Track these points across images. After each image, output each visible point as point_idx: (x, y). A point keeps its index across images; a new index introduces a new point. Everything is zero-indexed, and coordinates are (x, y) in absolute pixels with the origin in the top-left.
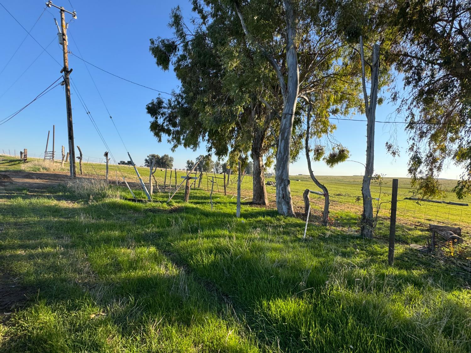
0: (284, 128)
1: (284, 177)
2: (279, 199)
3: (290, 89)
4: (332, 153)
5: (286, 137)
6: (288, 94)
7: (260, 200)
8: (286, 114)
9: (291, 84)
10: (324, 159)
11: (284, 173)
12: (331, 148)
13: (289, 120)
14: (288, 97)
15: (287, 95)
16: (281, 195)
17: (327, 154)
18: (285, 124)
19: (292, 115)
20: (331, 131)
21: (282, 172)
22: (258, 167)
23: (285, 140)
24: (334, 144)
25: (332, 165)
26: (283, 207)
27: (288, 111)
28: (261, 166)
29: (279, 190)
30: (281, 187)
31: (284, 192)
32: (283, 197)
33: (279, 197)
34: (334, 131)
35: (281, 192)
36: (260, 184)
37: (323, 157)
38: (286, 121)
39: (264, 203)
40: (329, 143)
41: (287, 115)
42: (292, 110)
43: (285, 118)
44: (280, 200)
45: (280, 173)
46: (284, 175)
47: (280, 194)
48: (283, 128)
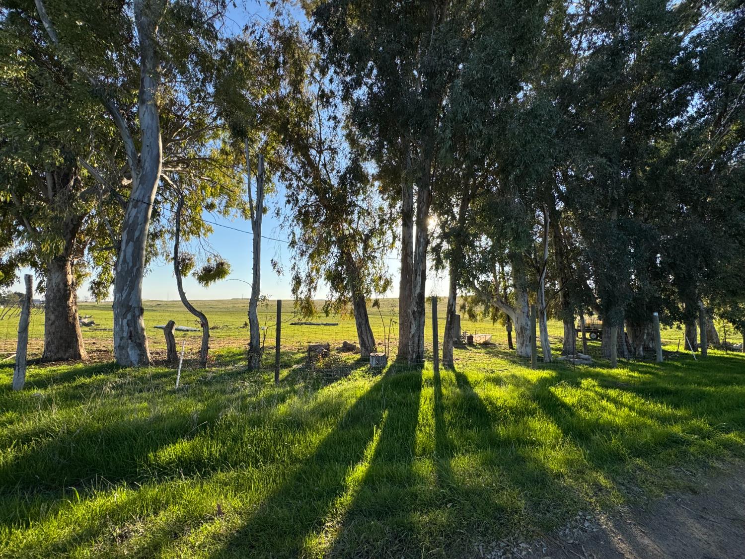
0: (133, 221)
1: (133, 303)
2: (121, 340)
3: (147, 164)
4: (206, 265)
5: (138, 238)
6: (143, 170)
7: (66, 351)
8: (137, 201)
9: (149, 157)
10: (194, 274)
11: (133, 296)
12: (205, 259)
13: (143, 211)
14: (143, 175)
15: (139, 172)
16: (125, 334)
17: (198, 267)
18: (136, 217)
19: (149, 204)
20: (205, 234)
21: (129, 294)
22: (61, 286)
23: (135, 243)
24: (209, 254)
25: (207, 283)
26: (130, 353)
27: (141, 197)
28: (70, 283)
29: (122, 325)
30: (125, 321)
31: (131, 328)
32: (130, 337)
33: (122, 338)
34: (209, 234)
35: (126, 328)
36: (67, 319)
37: (192, 271)
38: (137, 213)
39: (77, 357)
40: (202, 251)
41: (140, 203)
42: (149, 198)
43: (135, 206)
44: (124, 341)
45: (124, 297)
46: (133, 300)
47: (123, 331)
48: (130, 221)
